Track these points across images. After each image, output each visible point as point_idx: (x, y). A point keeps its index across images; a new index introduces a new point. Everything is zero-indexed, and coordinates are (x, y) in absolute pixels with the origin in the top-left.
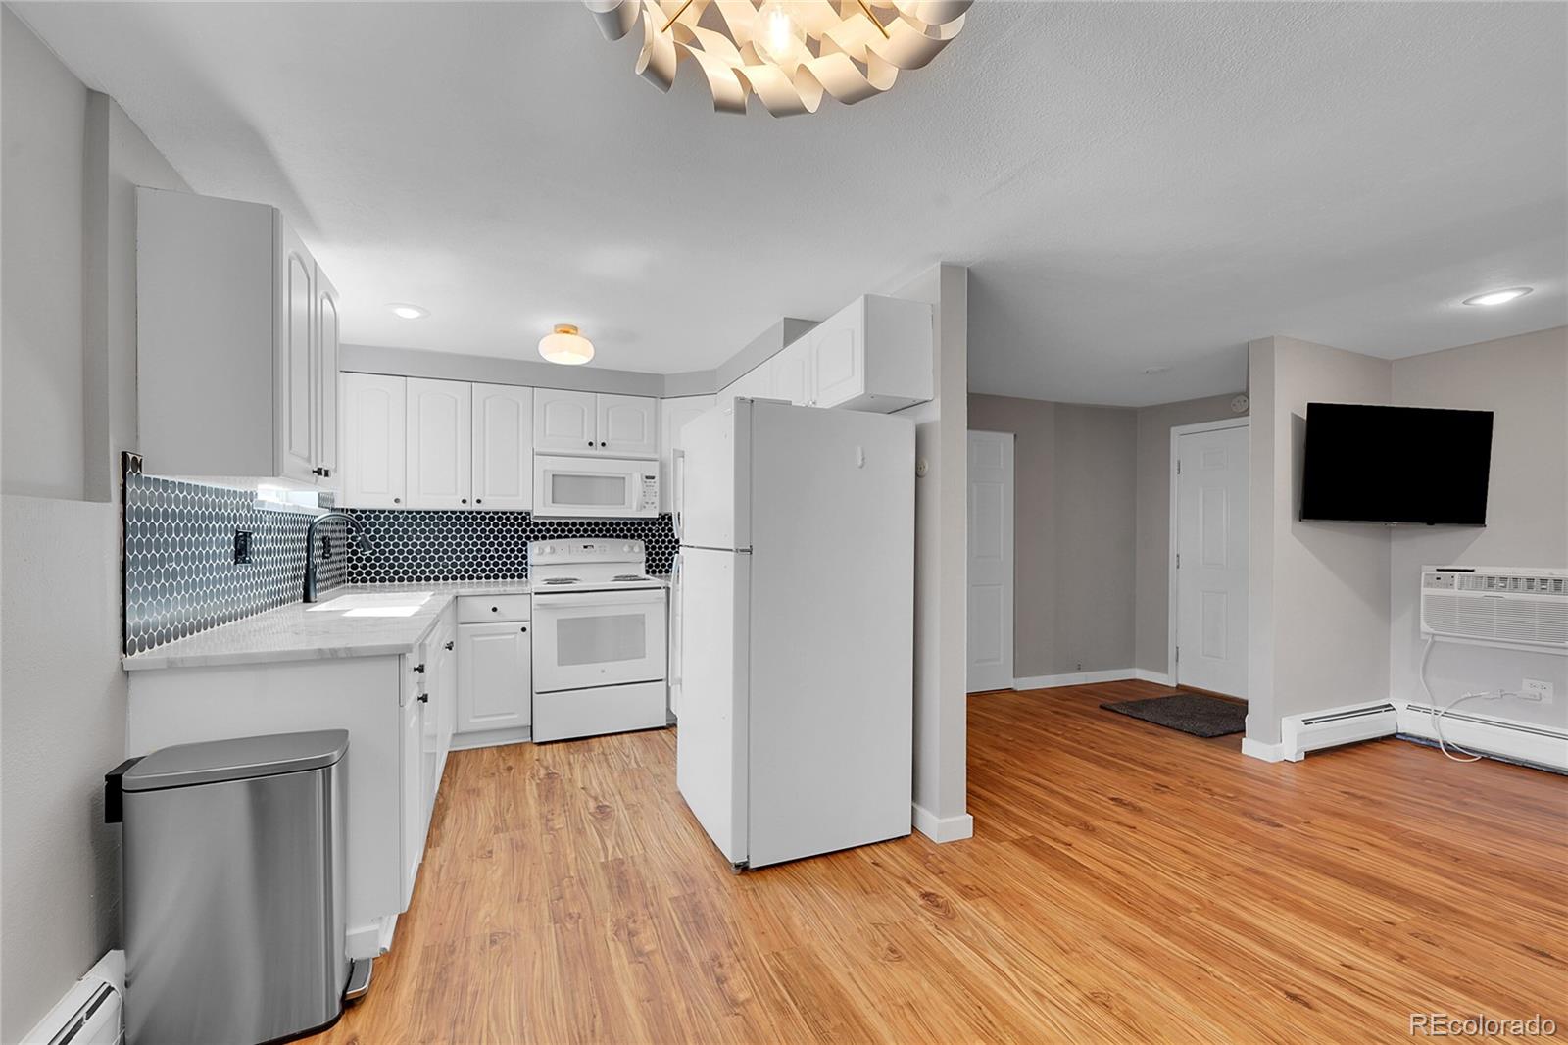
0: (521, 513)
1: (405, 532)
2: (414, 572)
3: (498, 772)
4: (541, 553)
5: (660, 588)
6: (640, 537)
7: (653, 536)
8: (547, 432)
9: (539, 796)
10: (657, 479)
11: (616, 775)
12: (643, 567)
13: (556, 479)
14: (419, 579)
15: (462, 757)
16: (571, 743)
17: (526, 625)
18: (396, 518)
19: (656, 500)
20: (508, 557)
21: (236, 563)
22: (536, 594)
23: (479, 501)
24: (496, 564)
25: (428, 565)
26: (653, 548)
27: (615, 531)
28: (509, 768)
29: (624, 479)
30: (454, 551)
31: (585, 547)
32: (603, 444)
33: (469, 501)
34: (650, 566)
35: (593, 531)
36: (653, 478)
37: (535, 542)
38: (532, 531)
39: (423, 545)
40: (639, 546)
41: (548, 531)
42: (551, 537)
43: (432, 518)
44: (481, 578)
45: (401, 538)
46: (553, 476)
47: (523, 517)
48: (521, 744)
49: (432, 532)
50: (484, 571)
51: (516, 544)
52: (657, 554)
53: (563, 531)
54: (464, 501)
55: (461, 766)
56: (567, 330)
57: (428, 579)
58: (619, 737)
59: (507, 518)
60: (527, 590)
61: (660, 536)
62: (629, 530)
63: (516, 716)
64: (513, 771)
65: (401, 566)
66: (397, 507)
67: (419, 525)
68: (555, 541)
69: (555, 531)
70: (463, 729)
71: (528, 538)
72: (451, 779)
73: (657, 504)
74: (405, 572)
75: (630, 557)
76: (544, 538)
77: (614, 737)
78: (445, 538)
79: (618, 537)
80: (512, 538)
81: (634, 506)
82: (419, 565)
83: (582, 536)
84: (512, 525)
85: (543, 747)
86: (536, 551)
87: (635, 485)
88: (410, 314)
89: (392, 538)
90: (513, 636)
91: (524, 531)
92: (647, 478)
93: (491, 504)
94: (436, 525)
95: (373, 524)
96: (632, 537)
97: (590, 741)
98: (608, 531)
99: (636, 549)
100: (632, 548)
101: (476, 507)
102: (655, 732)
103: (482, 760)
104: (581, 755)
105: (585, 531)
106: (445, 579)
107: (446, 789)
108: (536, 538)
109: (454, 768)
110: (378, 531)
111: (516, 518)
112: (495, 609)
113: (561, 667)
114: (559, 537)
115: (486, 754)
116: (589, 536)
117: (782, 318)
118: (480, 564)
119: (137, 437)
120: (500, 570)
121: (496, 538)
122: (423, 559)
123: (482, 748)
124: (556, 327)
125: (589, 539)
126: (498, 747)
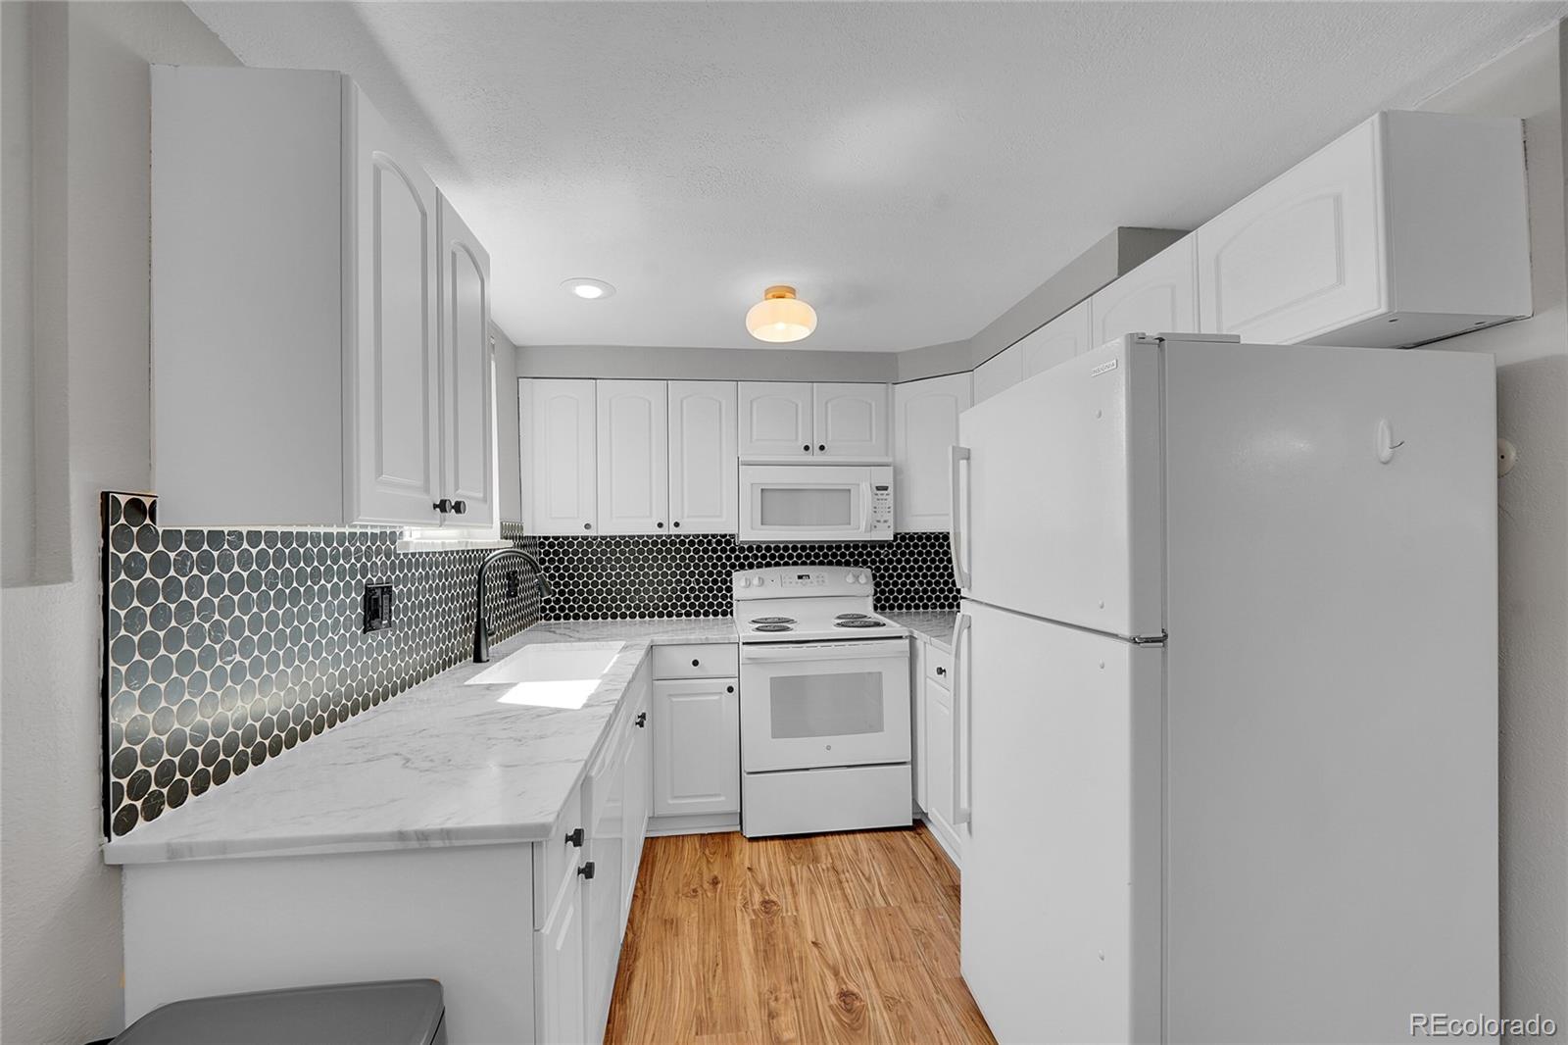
0: (724, 536)
1: (599, 560)
2: (609, 608)
3: (702, 886)
4: (749, 584)
5: (901, 637)
6: (865, 563)
7: (882, 562)
8: (755, 437)
9: (756, 951)
10: (891, 490)
11: (858, 920)
12: (870, 601)
13: (767, 494)
14: (614, 616)
15: (659, 849)
16: (790, 841)
17: (733, 682)
18: (590, 545)
19: (890, 517)
20: (711, 590)
21: (365, 632)
22: (744, 644)
23: (677, 525)
24: (697, 598)
25: (623, 600)
26: (882, 577)
27: (834, 555)
28: (715, 882)
29: (849, 490)
30: (651, 583)
31: (800, 577)
32: (822, 448)
33: (665, 525)
34: (878, 600)
35: (808, 556)
36: (886, 488)
37: (742, 572)
38: (737, 558)
39: (618, 575)
40: (865, 575)
41: (756, 557)
42: (759, 566)
43: (627, 544)
44: (681, 615)
45: (595, 569)
46: (762, 490)
47: (725, 541)
48: (729, 833)
49: (627, 560)
50: (684, 606)
51: (719, 574)
52: (887, 584)
53: (773, 557)
54: (660, 525)
55: (658, 865)
56: (781, 293)
57: (623, 616)
58: (851, 837)
59: (709, 543)
60: (734, 637)
61: (890, 561)
62: (852, 555)
63: (722, 798)
64: (720, 885)
65: (595, 600)
66: (591, 533)
67: (613, 553)
68: (764, 569)
69: (764, 557)
70: (659, 812)
71: (733, 566)
72: (645, 893)
73: (891, 522)
74: (600, 608)
75: (856, 590)
76: (751, 566)
77: (844, 837)
78: (641, 567)
79: (839, 563)
80: (715, 566)
81: (863, 525)
82: (614, 600)
83: (795, 564)
84: (715, 551)
85: (755, 844)
86: (743, 583)
87: (863, 499)
88: (589, 292)
89: (585, 569)
90: (716, 697)
91: (728, 558)
92: (878, 488)
93: (692, 527)
94: (632, 552)
95: (566, 553)
96: (856, 563)
97: (813, 839)
98: (826, 556)
99: (862, 580)
100: (857, 578)
101: (674, 531)
102: (898, 833)
103: (682, 859)
104: (805, 867)
105: (799, 556)
106: (642, 616)
107: (638, 913)
108: (742, 566)
109: (650, 867)
110: (571, 561)
111: (719, 543)
112: (695, 663)
113: (774, 740)
114: (768, 565)
115: (687, 846)
116: (804, 563)
117: (1116, 228)
118: (679, 598)
119: (150, 465)
120: (702, 606)
121: (697, 567)
122: (619, 592)
123: (683, 836)
124: (767, 292)
125: (804, 567)
126: (702, 835)
